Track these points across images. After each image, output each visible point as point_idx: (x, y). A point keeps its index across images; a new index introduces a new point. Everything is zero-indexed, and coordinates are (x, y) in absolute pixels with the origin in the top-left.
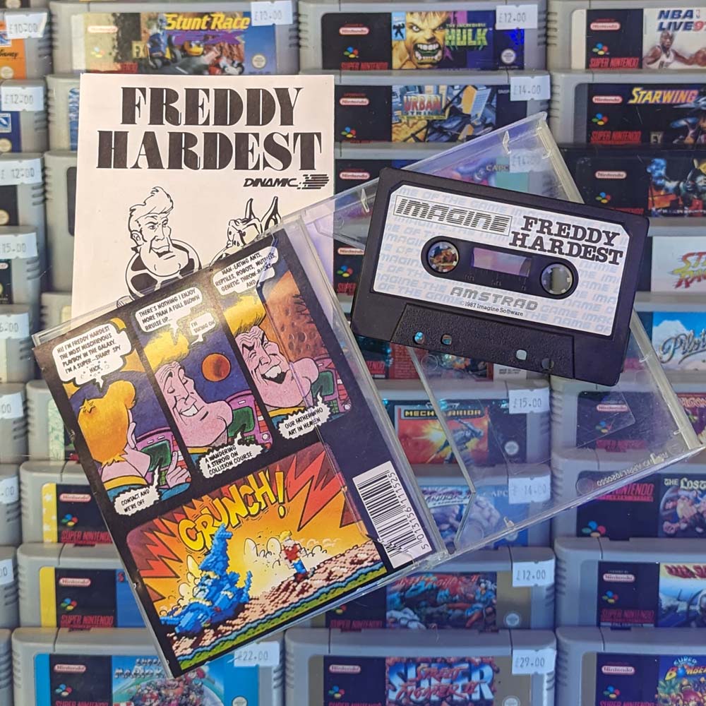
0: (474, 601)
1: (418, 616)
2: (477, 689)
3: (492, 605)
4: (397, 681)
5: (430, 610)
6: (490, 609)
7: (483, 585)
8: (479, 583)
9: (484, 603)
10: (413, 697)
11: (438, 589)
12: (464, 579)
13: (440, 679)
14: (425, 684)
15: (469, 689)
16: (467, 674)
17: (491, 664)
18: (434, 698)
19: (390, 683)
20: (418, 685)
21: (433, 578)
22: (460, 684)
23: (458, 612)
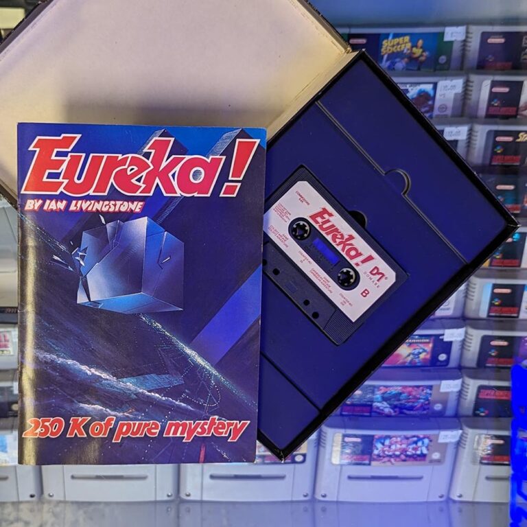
0: (419, 399)
1: (389, 404)
2: (419, 449)
3: (428, 400)
4: (379, 446)
5: (396, 403)
6: (427, 402)
7: (425, 391)
8: (423, 390)
9: (424, 399)
10: (386, 453)
11: (401, 394)
12: (416, 389)
13: (401, 445)
14: (393, 447)
15: (415, 449)
16: (416, 443)
17: (428, 438)
18: (398, 453)
19: (375, 446)
20: (390, 447)
21: (400, 388)
22: (411, 447)
23: (410, 404)
